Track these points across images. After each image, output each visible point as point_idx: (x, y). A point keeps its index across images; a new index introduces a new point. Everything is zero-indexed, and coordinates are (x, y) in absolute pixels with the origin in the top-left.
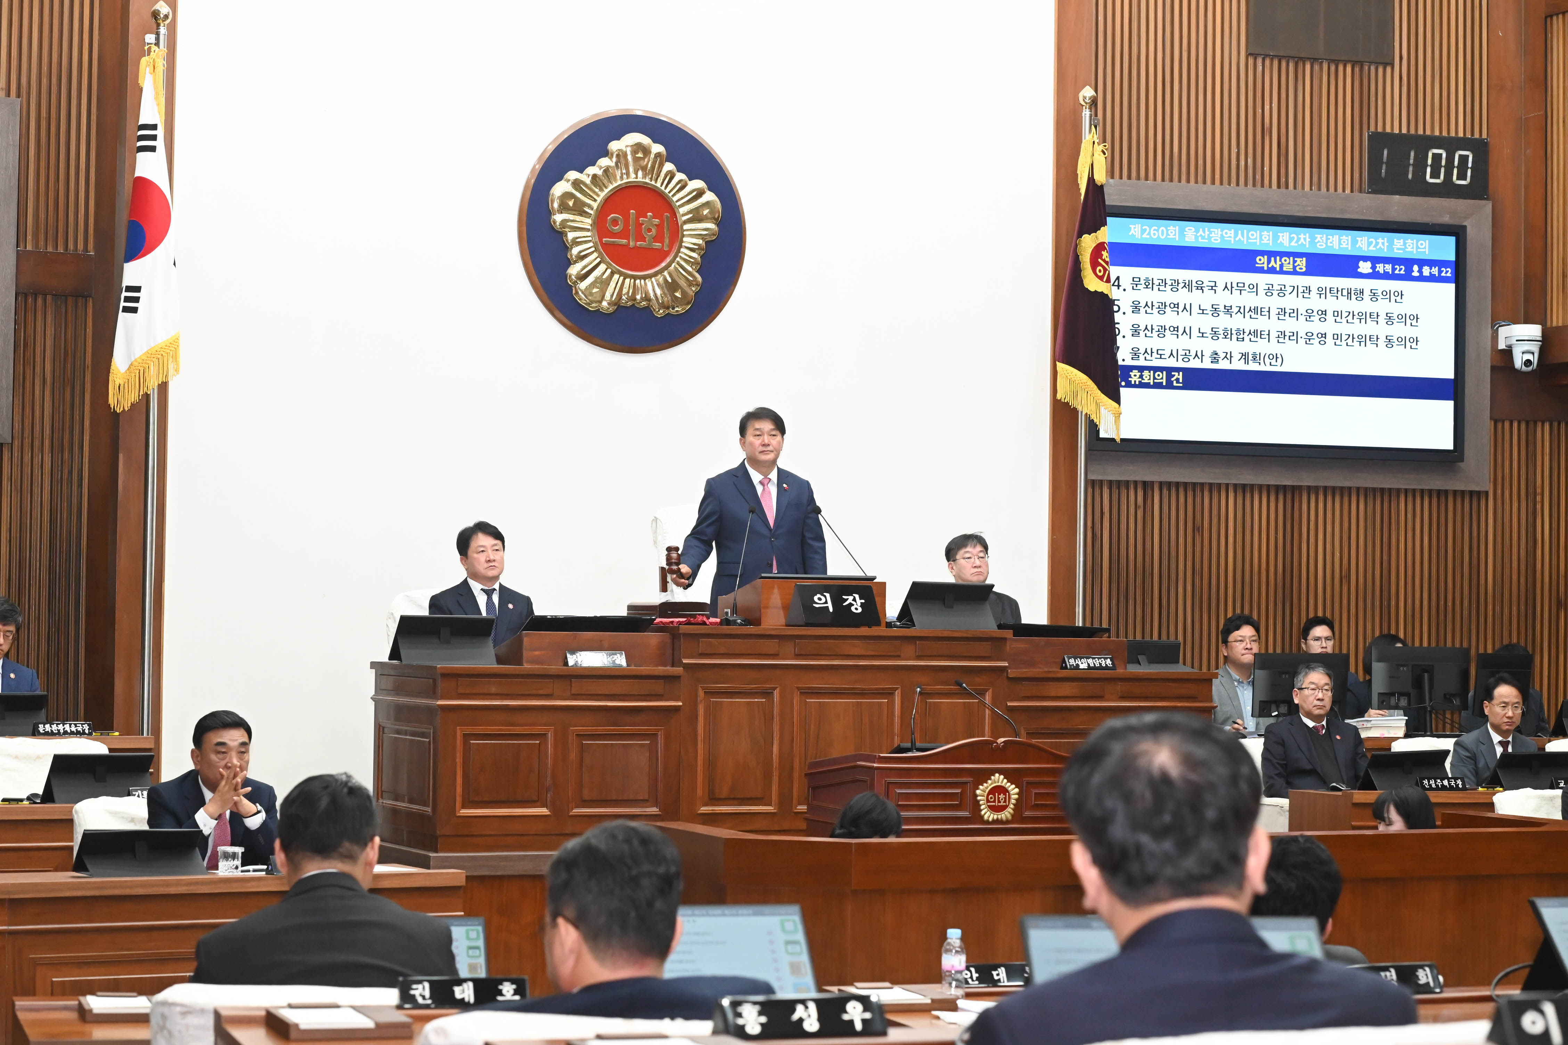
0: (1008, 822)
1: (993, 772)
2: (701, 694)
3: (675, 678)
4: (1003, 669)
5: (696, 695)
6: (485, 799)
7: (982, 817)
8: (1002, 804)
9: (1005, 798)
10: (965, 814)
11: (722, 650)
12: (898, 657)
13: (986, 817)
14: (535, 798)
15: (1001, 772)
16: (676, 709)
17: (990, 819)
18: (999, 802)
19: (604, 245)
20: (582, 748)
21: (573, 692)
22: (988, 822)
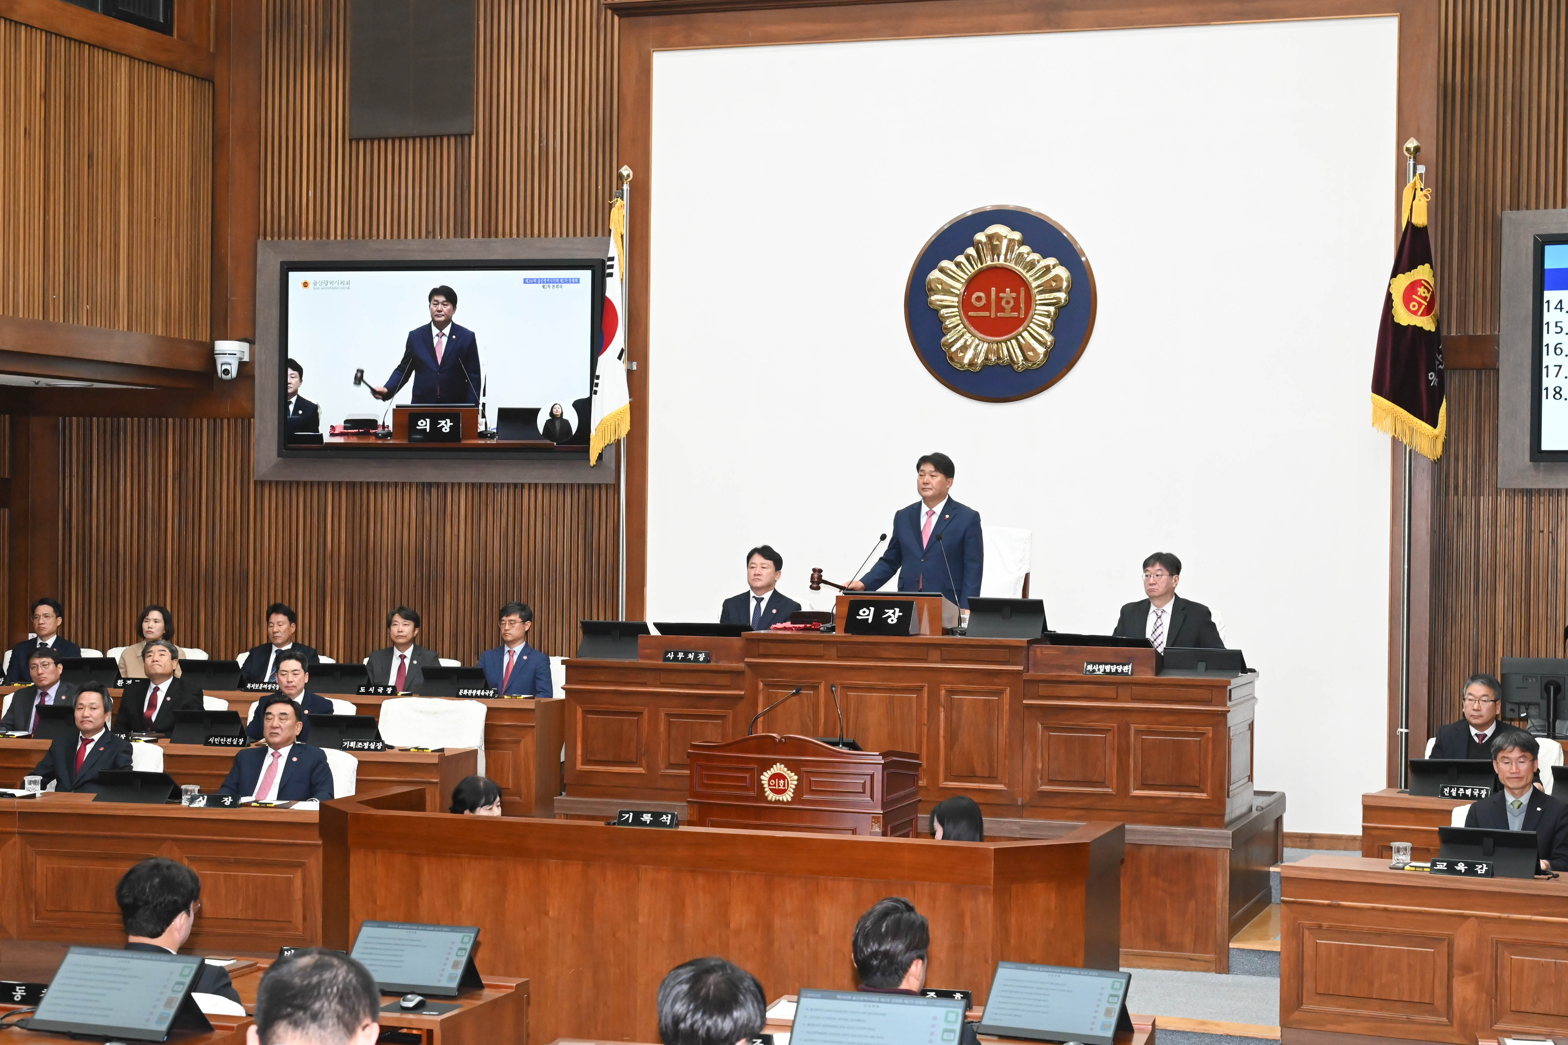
0: (788, 802)
1: (775, 762)
2: (761, 685)
3: (739, 673)
4: (1019, 673)
5: (757, 687)
6: (598, 758)
7: (766, 798)
8: (782, 787)
9: (784, 783)
10: (752, 794)
11: (777, 652)
12: (925, 660)
13: (769, 798)
14: (634, 760)
15: (782, 762)
16: (741, 697)
17: (773, 800)
18: (779, 786)
19: (970, 319)
20: (669, 725)
21: (662, 681)
22: (770, 802)
